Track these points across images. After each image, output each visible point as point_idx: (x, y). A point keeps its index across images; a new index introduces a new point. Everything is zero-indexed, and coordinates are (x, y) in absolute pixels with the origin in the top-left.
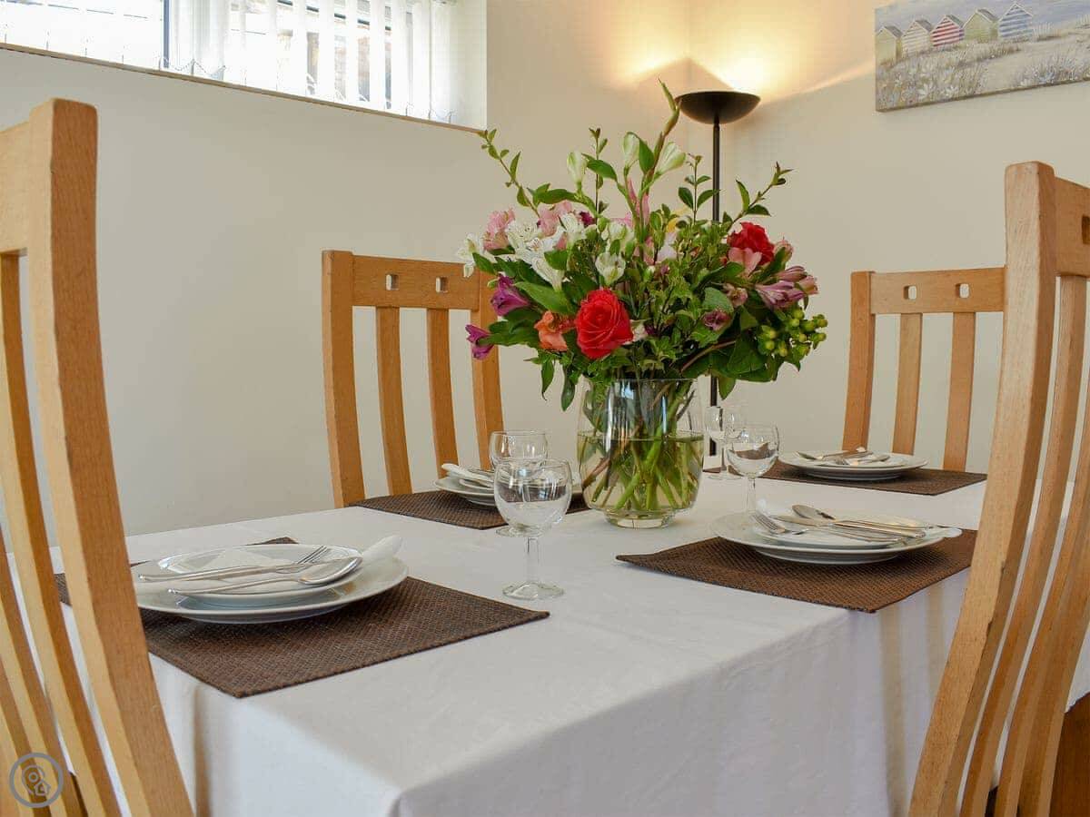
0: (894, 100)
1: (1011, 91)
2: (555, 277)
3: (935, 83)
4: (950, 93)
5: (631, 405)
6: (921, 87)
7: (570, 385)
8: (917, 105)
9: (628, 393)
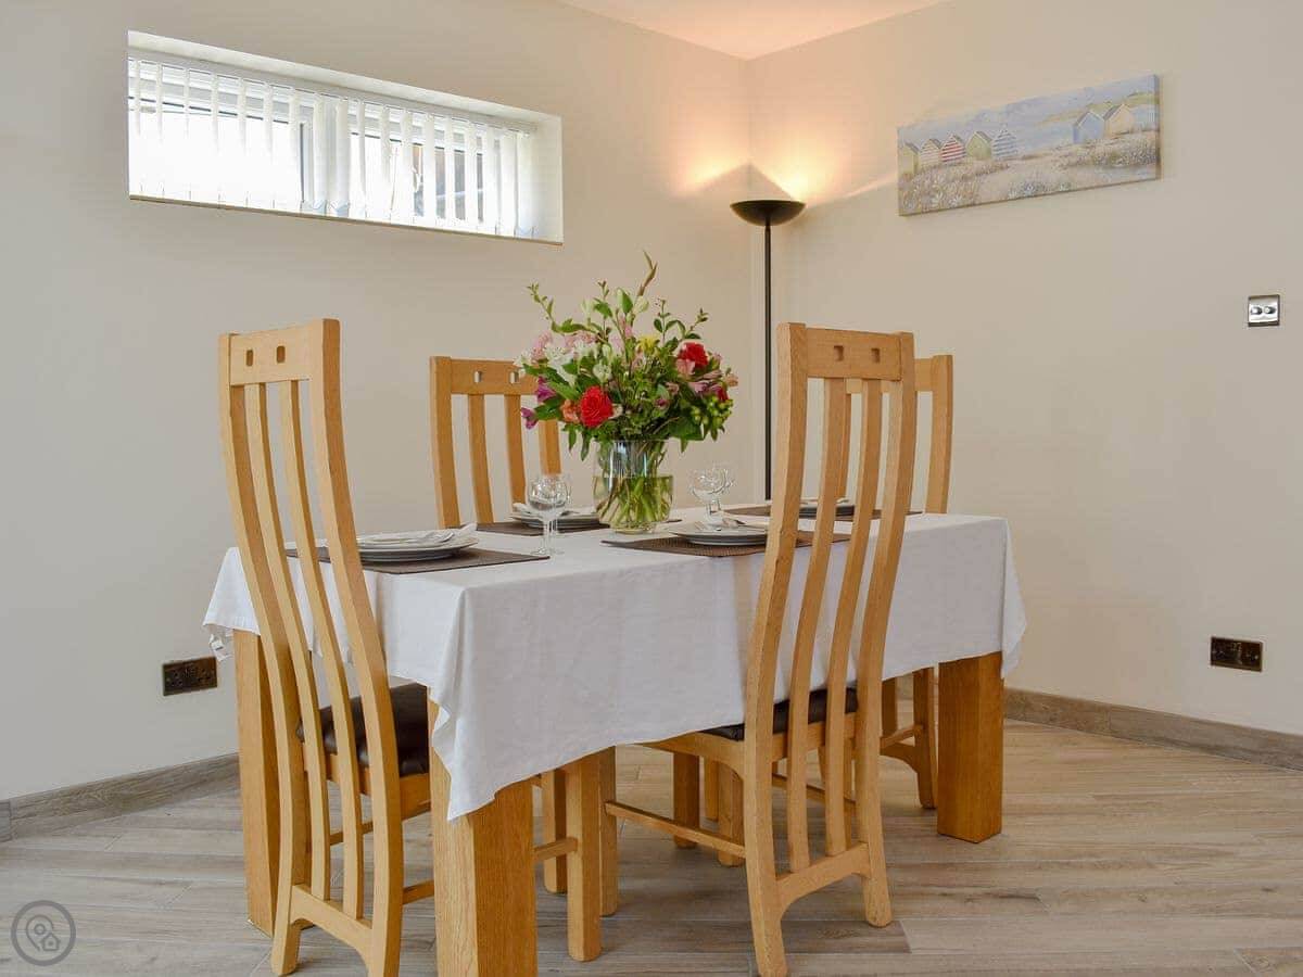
0: (912, 207)
1: (1001, 201)
2: (571, 379)
3: (945, 194)
4: (956, 201)
5: (624, 458)
6: (933, 196)
7: (586, 445)
8: (930, 211)
9: (622, 450)
